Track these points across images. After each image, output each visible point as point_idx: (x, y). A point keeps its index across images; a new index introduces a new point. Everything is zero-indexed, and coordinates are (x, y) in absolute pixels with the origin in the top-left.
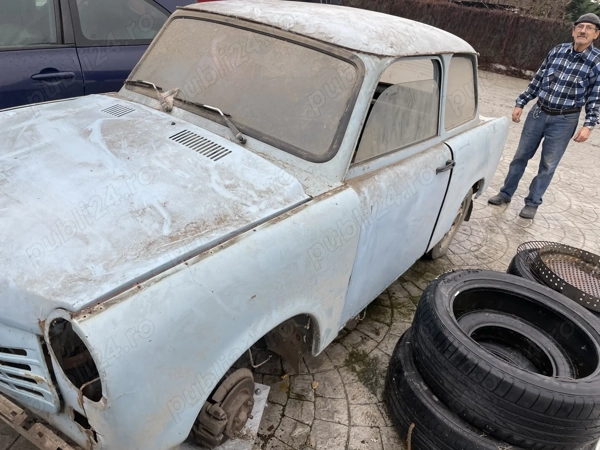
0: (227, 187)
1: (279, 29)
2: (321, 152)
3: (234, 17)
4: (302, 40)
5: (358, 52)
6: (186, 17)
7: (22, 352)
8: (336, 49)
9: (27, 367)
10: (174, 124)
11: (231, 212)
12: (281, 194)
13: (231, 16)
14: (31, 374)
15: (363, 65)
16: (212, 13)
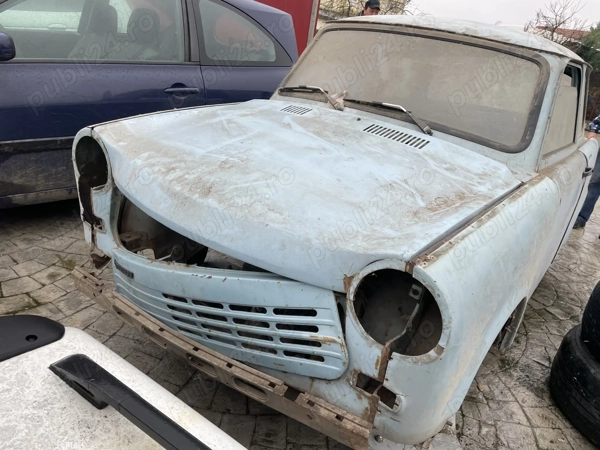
0: (447, 169)
1: (454, 33)
2: (512, 143)
3: (401, 25)
4: (480, 42)
5: (541, 51)
6: (341, 29)
7: (312, 313)
8: (517, 49)
9: (314, 329)
10: (359, 119)
11: (464, 191)
12: (499, 177)
13: (397, 25)
14: (318, 336)
15: (547, 63)
16: (373, 23)
